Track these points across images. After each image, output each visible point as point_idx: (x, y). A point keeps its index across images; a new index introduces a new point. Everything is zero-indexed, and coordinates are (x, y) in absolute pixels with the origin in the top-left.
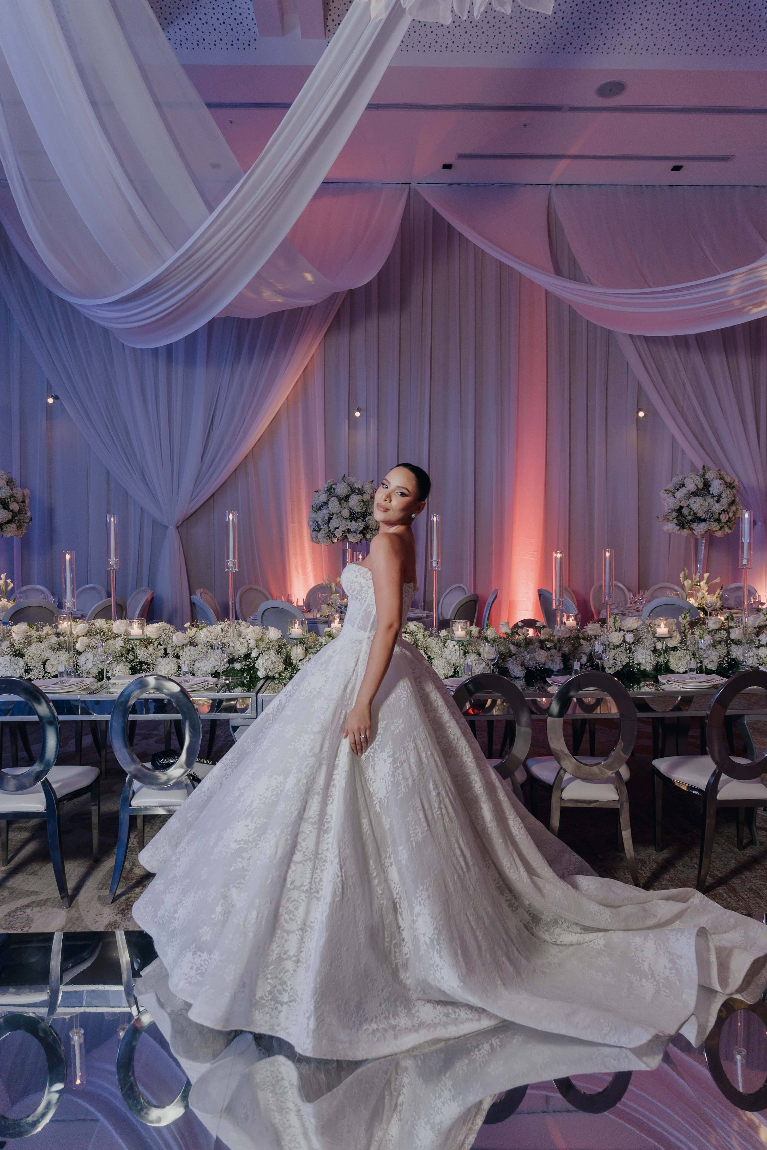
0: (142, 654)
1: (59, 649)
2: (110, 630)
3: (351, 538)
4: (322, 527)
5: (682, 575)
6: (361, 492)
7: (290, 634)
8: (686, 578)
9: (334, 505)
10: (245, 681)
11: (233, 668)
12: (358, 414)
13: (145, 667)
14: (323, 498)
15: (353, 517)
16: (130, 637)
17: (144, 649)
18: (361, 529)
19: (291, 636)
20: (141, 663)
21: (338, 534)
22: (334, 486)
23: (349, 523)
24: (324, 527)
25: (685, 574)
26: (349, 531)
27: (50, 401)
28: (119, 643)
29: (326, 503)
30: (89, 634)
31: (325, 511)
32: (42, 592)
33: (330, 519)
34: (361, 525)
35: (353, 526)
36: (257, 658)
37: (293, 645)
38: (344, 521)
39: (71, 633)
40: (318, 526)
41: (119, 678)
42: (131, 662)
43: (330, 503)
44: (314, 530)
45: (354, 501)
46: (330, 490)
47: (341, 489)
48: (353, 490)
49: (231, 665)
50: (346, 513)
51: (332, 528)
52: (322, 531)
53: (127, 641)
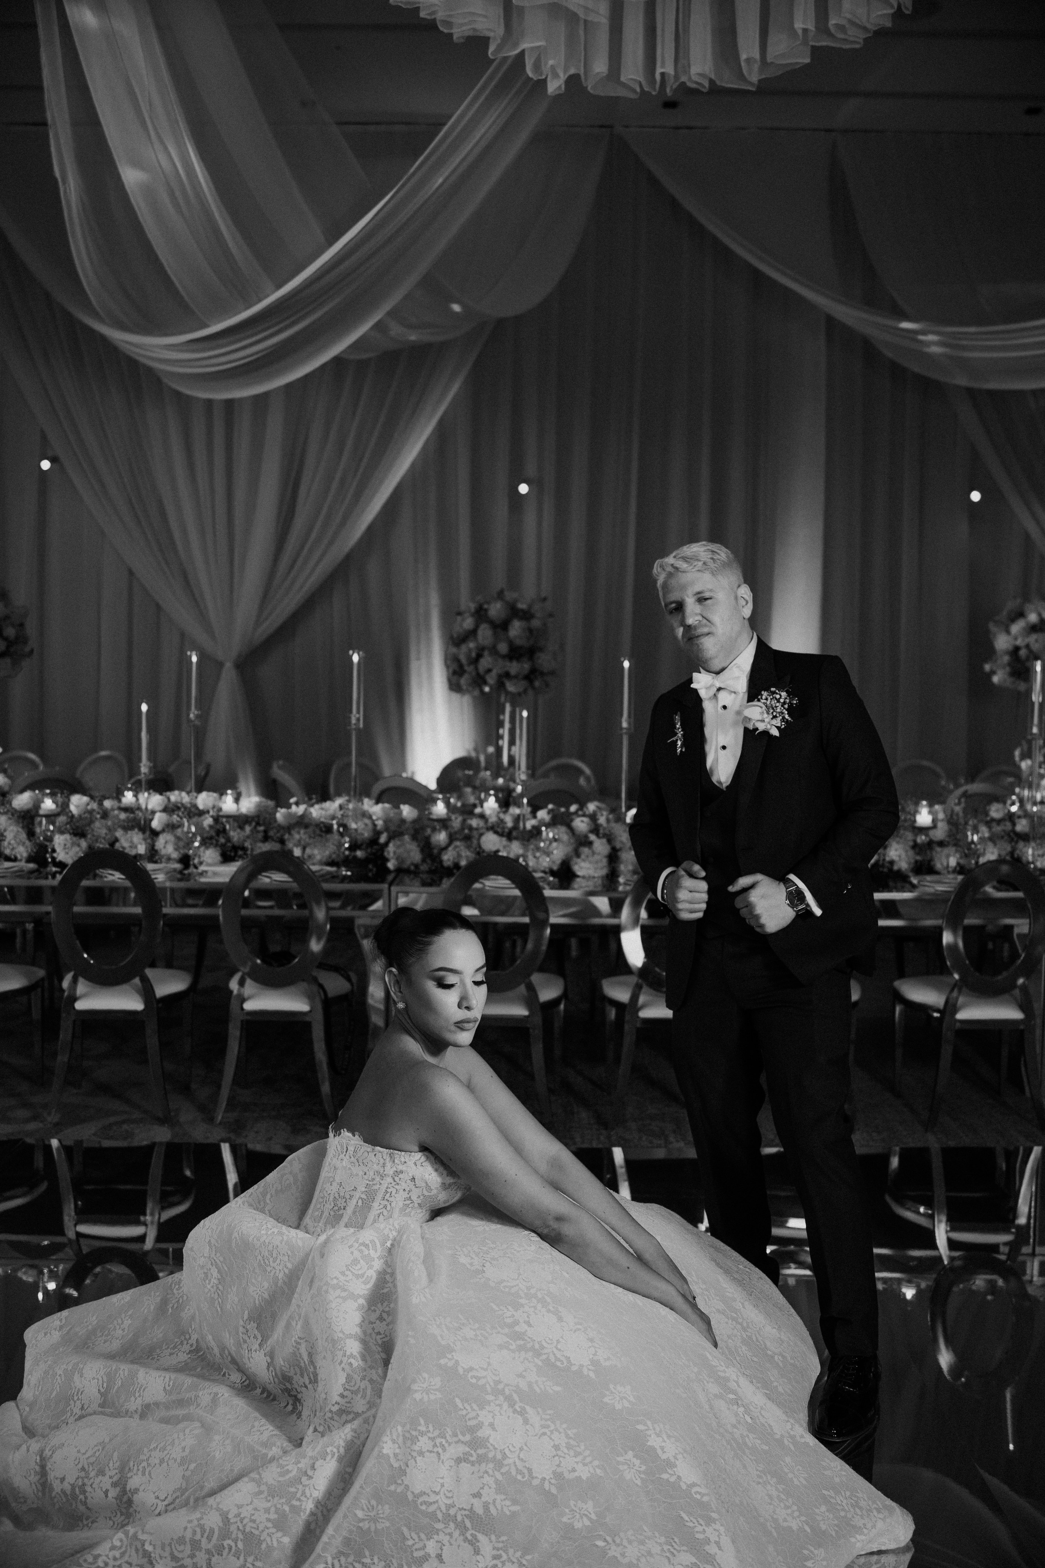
0: (235, 835)
1: (131, 828)
2: (195, 806)
3: (511, 687)
4: (466, 668)
5: (1017, 753)
6: (526, 616)
7: (430, 813)
8: (1023, 757)
9: (485, 634)
10: (370, 874)
11: (355, 857)
12: (523, 489)
13: (240, 853)
14: (468, 623)
15: (515, 653)
16: (221, 814)
17: (239, 830)
18: (526, 672)
19: (431, 817)
20: (235, 848)
21: (491, 679)
22: (486, 606)
23: (508, 664)
24: (469, 669)
25: (1022, 750)
26: (507, 675)
27: (46, 465)
28: (208, 821)
29: (473, 633)
30: (169, 809)
31: (472, 645)
32: (32, 762)
33: (479, 656)
34: (526, 666)
35: (514, 668)
36: (386, 844)
37: (434, 830)
38: (500, 661)
39: (146, 808)
40: (461, 666)
41: (209, 865)
42: (223, 846)
43: (480, 632)
44: (455, 673)
45: (516, 629)
46: (480, 614)
47: (496, 610)
48: (514, 612)
49: (353, 854)
50: (503, 648)
51: (481, 670)
52: (466, 676)
53: (216, 819)
